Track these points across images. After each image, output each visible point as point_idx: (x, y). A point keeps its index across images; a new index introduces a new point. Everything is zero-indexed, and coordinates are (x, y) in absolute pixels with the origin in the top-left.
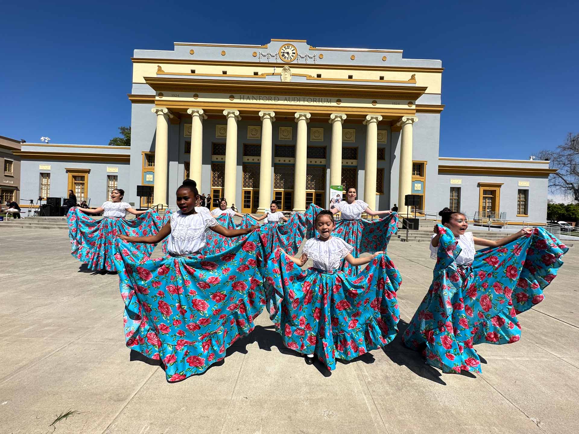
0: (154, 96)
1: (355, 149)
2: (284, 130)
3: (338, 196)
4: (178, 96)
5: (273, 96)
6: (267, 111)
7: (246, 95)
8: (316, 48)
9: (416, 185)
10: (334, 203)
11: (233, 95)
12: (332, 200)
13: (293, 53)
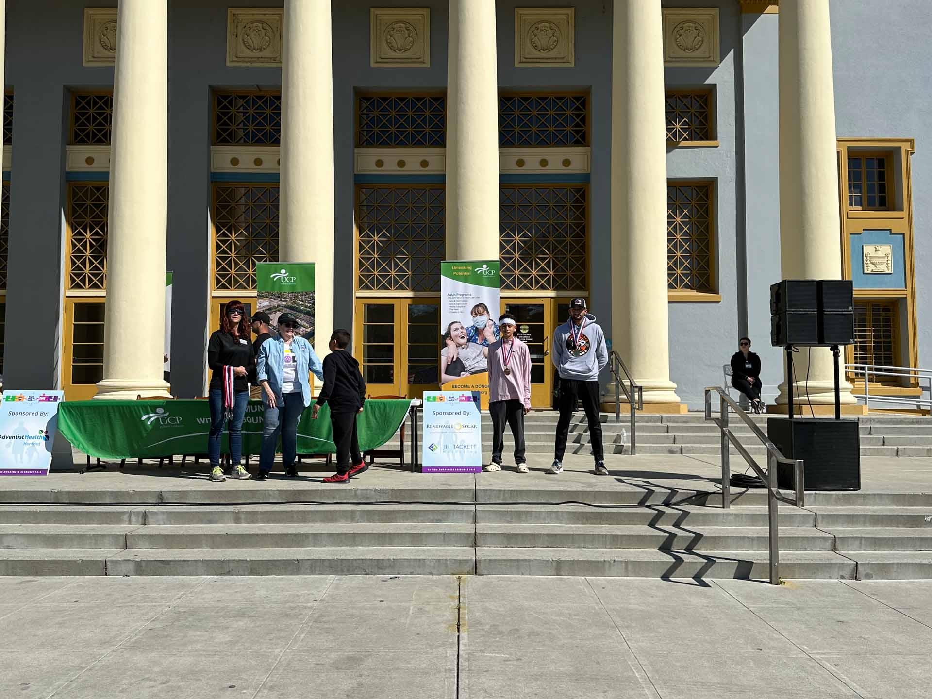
1: (577, 99)
2: (253, 22)
3: (479, 309)
9: (868, 250)
10: (459, 345)
12: (453, 333)
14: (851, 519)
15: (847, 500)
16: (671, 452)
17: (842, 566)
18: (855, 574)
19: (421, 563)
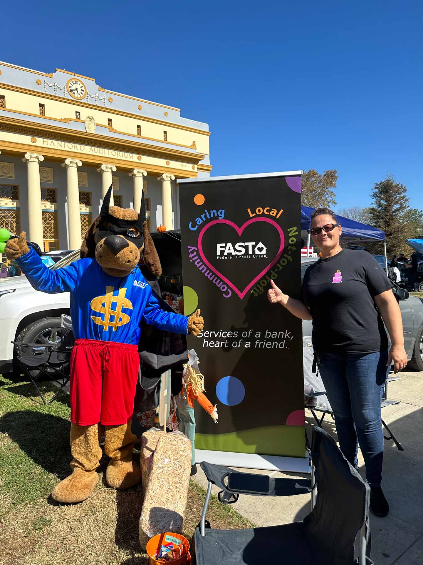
5: (78, 145)
6: (74, 160)
8: (105, 90)
13: (82, 90)
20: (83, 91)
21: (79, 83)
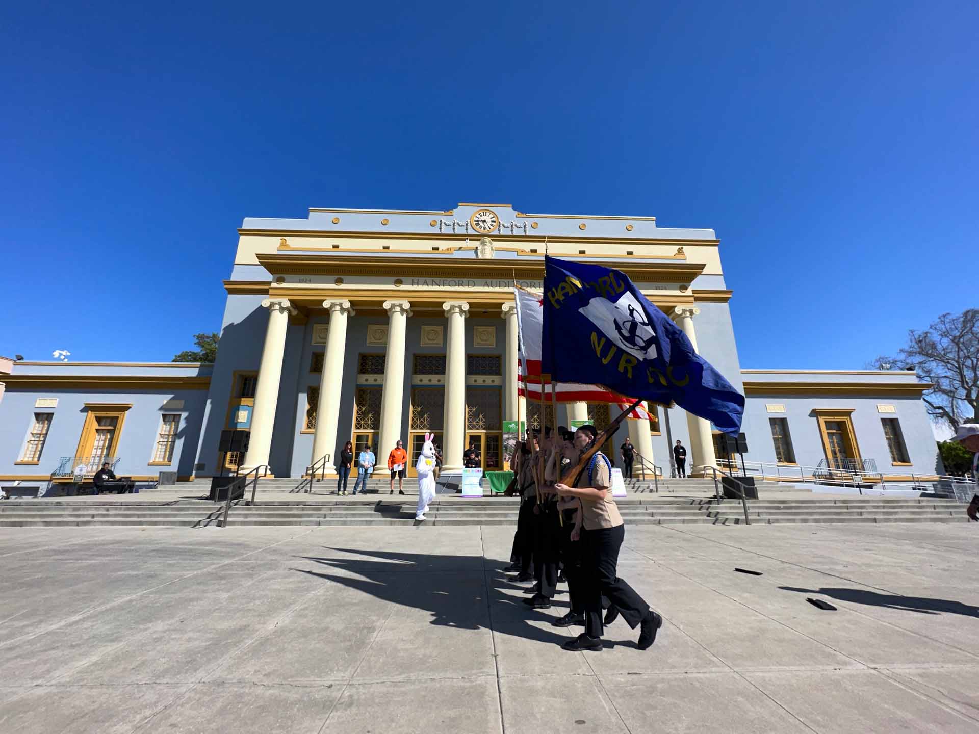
0: (269, 283)
2: (482, 331)
4: (310, 282)
5: (465, 280)
6: (456, 303)
7: (422, 279)
8: (527, 214)
11: (401, 278)
13: (492, 221)
14: (759, 507)
15: (754, 502)
16: (670, 492)
17: (765, 520)
18: (769, 523)
19: (643, 520)
20: (494, 222)
21: (488, 214)
